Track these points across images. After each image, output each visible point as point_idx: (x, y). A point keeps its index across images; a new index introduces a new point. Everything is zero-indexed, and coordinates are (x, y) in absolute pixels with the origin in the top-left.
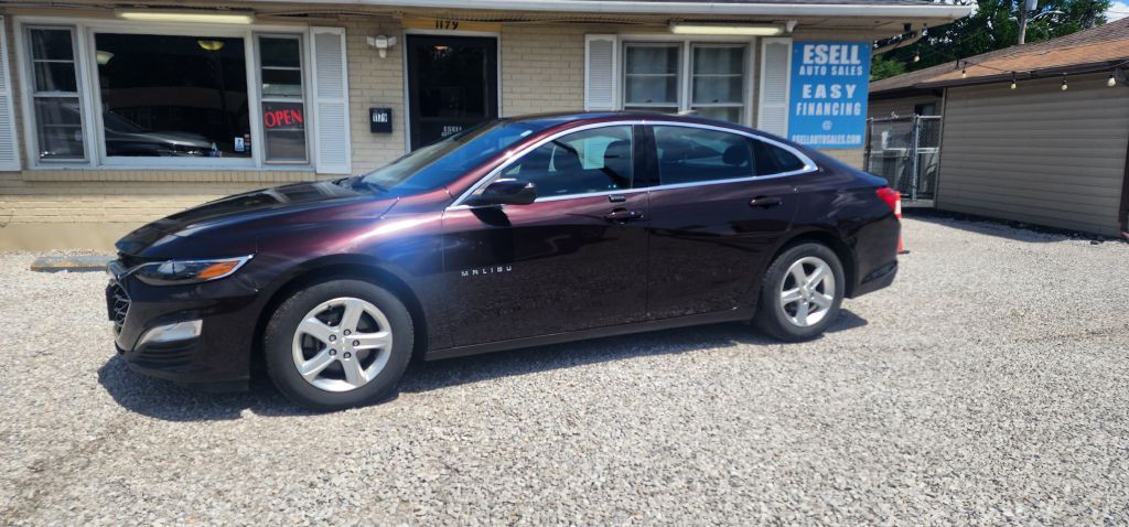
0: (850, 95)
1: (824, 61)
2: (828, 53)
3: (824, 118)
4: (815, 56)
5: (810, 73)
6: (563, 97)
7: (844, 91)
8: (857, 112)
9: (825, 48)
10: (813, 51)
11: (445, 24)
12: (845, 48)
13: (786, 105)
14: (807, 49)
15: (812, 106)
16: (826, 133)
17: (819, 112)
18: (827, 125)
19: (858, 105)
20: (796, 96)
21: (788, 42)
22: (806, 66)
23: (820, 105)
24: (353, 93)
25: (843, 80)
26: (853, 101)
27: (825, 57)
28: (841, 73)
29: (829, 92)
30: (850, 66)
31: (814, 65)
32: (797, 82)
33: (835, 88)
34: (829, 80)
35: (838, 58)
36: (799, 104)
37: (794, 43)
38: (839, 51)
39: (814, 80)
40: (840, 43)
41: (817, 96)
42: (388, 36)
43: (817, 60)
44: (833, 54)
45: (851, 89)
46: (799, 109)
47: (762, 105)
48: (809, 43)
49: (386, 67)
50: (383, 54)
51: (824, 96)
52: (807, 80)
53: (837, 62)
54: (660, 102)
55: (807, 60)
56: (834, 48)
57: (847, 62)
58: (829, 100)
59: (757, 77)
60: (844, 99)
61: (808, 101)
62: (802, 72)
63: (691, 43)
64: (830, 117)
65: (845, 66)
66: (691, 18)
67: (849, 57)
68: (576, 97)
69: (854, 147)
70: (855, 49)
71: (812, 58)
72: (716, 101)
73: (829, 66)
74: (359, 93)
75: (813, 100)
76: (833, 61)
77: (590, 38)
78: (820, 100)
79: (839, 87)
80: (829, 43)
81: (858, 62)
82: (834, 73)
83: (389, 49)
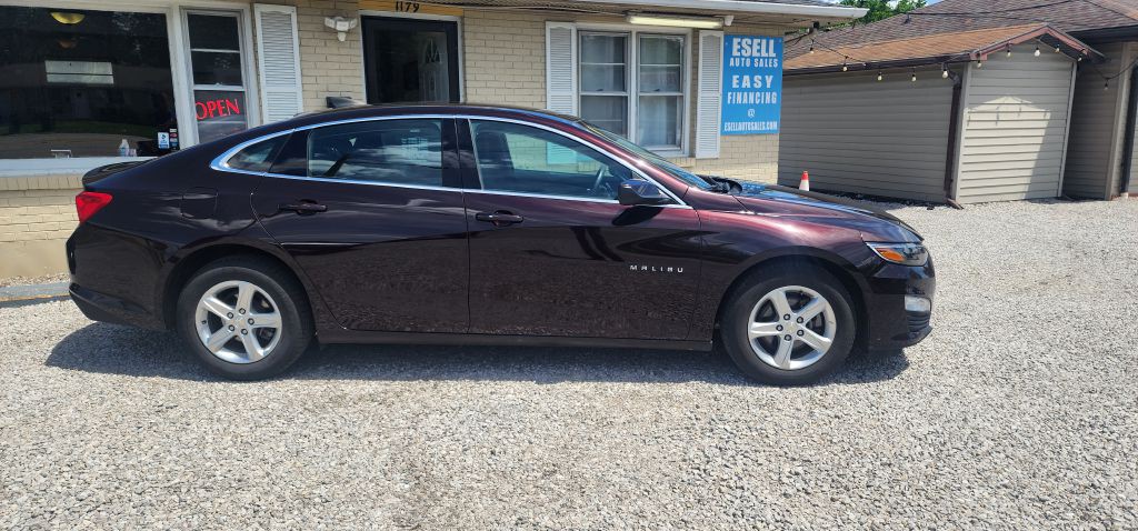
0: (768, 86)
1: (749, 54)
2: (751, 46)
3: (749, 106)
4: (742, 48)
5: (737, 65)
6: (525, 85)
7: (764, 81)
8: (774, 102)
9: (749, 42)
10: (739, 44)
11: (405, 6)
12: (764, 41)
13: (719, 95)
14: (736, 41)
15: (740, 95)
16: (751, 120)
17: (745, 101)
18: (751, 113)
19: (774, 94)
20: (727, 87)
21: (721, 34)
22: (735, 57)
23: (746, 94)
24: (306, 80)
25: (764, 72)
26: (771, 90)
27: (748, 48)
28: (761, 65)
29: (752, 82)
30: (768, 58)
31: (741, 56)
32: (729, 72)
33: (757, 78)
34: (753, 71)
35: (759, 51)
36: (730, 94)
37: (726, 36)
38: (760, 44)
39: (741, 71)
40: (761, 37)
41: (744, 86)
42: (346, 18)
43: (743, 52)
44: (756, 47)
45: (769, 79)
46: (729, 98)
47: (700, 94)
48: (737, 36)
49: (343, 51)
50: (342, 37)
51: (749, 86)
52: (735, 70)
53: (758, 55)
54: (608, 91)
55: (735, 53)
56: (756, 41)
57: (766, 55)
58: (753, 89)
59: (695, 67)
60: (763, 89)
61: (736, 90)
62: (732, 64)
63: (638, 33)
64: (753, 106)
65: (764, 58)
66: (650, 9)
67: (767, 51)
68: (538, 85)
69: (770, 133)
70: (772, 42)
71: (739, 50)
72: (658, 90)
73: (752, 58)
74: (313, 80)
75: (741, 90)
76: (755, 54)
77: (550, 26)
78: (746, 90)
79: (760, 77)
80: (752, 37)
81: (774, 55)
82: (756, 65)
83: (348, 32)
